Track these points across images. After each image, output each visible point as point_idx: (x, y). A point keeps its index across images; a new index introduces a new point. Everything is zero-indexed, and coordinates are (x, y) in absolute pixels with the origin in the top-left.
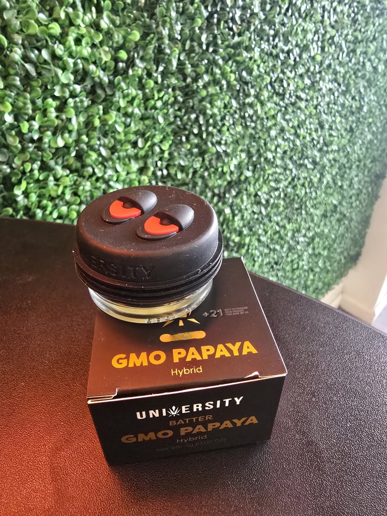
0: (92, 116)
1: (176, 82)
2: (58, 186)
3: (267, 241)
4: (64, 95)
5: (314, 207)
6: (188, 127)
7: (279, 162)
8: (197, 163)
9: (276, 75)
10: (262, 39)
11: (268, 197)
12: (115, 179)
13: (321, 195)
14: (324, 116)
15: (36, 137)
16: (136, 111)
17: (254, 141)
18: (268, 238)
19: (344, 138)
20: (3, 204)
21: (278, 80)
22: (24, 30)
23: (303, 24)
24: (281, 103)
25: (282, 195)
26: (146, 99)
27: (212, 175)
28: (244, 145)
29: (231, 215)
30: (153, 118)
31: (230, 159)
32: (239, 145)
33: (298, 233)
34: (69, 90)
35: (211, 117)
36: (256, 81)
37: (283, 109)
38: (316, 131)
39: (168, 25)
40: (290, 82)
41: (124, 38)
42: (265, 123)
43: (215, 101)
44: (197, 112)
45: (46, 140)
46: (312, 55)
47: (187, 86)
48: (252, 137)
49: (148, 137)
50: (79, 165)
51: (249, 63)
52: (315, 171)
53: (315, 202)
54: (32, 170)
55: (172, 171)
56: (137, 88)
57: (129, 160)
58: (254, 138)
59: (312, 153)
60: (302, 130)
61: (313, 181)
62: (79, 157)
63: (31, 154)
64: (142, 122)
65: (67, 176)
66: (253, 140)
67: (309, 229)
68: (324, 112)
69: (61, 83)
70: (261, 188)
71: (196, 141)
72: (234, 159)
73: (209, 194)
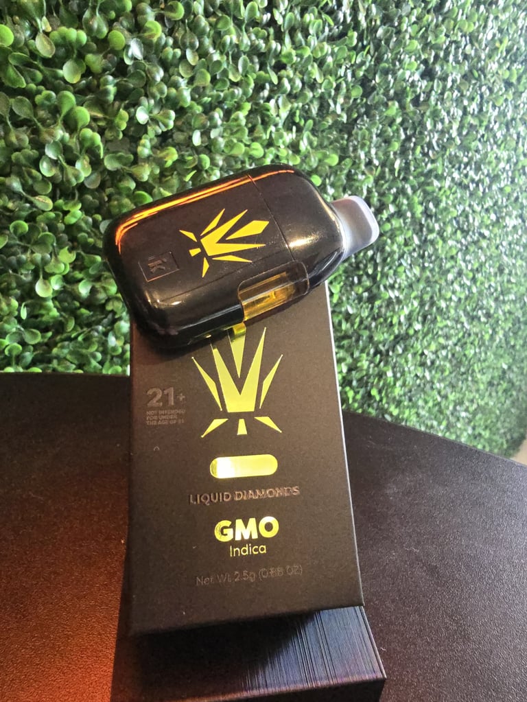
3: (425, 416)
5: (482, 371)
6: (362, 266)
7: (451, 313)
8: (366, 310)
9: (462, 209)
10: (453, 167)
11: (434, 356)
14: (505, 258)
17: (429, 286)
18: (427, 412)
19: (522, 285)
21: (463, 215)
22: (225, 151)
23: (497, 151)
24: (463, 241)
25: (450, 356)
27: (380, 327)
28: (418, 290)
29: (392, 379)
31: (401, 307)
32: (413, 290)
33: (460, 406)
35: (389, 254)
36: (441, 214)
37: (464, 248)
38: (495, 275)
39: (367, 149)
40: (476, 216)
41: (320, 161)
42: (443, 264)
43: (397, 236)
44: (374, 248)
46: (502, 185)
48: (428, 281)
51: (438, 194)
52: (488, 326)
55: (337, 320)
58: (430, 282)
59: (487, 303)
60: (480, 274)
61: (484, 338)
66: (428, 284)
67: (472, 401)
68: (505, 253)
70: (429, 344)
71: (368, 283)
72: (405, 307)
73: (372, 351)
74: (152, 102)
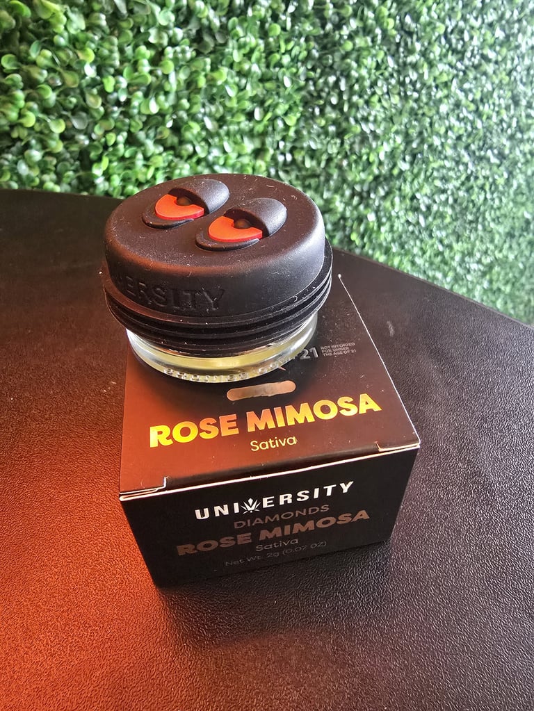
0: (196, 72)
1: (311, 28)
2: (147, 167)
3: (424, 265)
4: (161, 42)
5: (496, 221)
6: (324, 95)
7: (449, 152)
8: (334, 146)
9: (454, 23)
11: (430, 202)
12: (221, 162)
13: (508, 203)
14: (521, 88)
15: (123, 98)
16: (255, 68)
17: (416, 120)
18: (426, 261)
20: (78, 188)
21: (456, 31)
24: (459, 65)
25: (451, 201)
26: (269, 52)
27: (353, 166)
28: (401, 124)
29: (376, 224)
30: (277, 79)
31: (379, 143)
32: (393, 124)
33: (470, 257)
34: (168, 36)
35: (357, 81)
36: (425, 31)
37: (461, 74)
38: (507, 108)
40: (474, 33)
42: (433, 94)
43: (364, 58)
44: (338, 73)
45: (135, 103)
47: (326, 35)
48: (413, 113)
49: (269, 106)
50: (176, 140)
51: (416, 4)
52: (502, 168)
53: (498, 213)
54: (116, 144)
55: (299, 157)
56: (258, 35)
57: (242, 138)
58: (416, 114)
59: (499, 141)
60: (486, 105)
61: (498, 182)
62: (176, 129)
63: (116, 121)
64: (261, 85)
65: (160, 154)
66: (414, 117)
67: (486, 253)
68: (521, 81)
69: (157, 25)
70: (421, 188)
71: (333, 115)
72: (385, 143)
73: (348, 193)
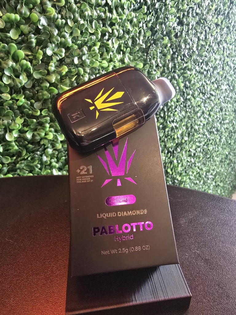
5: (217, 156)
6: (158, 113)
7: (201, 131)
8: (162, 133)
9: (202, 83)
10: (196, 64)
11: (195, 151)
14: (223, 104)
18: (194, 177)
19: (232, 116)
21: (202, 86)
22: (90, 65)
23: (215, 56)
24: (203, 98)
25: (202, 150)
27: (169, 140)
28: (185, 122)
29: (177, 164)
31: (178, 130)
33: (208, 173)
35: (170, 107)
36: (192, 86)
37: (204, 101)
38: (219, 112)
39: (156, 59)
40: (208, 86)
42: (195, 109)
46: (219, 71)
51: (190, 77)
52: (218, 135)
53: (217, 153)
58: (190, 118)
59: (217, 125)
60: (212, 112)
61: (217, 141)
67: (214, 170)
68: (223, 101)
70: (192, 146)
74: (54, 45)
